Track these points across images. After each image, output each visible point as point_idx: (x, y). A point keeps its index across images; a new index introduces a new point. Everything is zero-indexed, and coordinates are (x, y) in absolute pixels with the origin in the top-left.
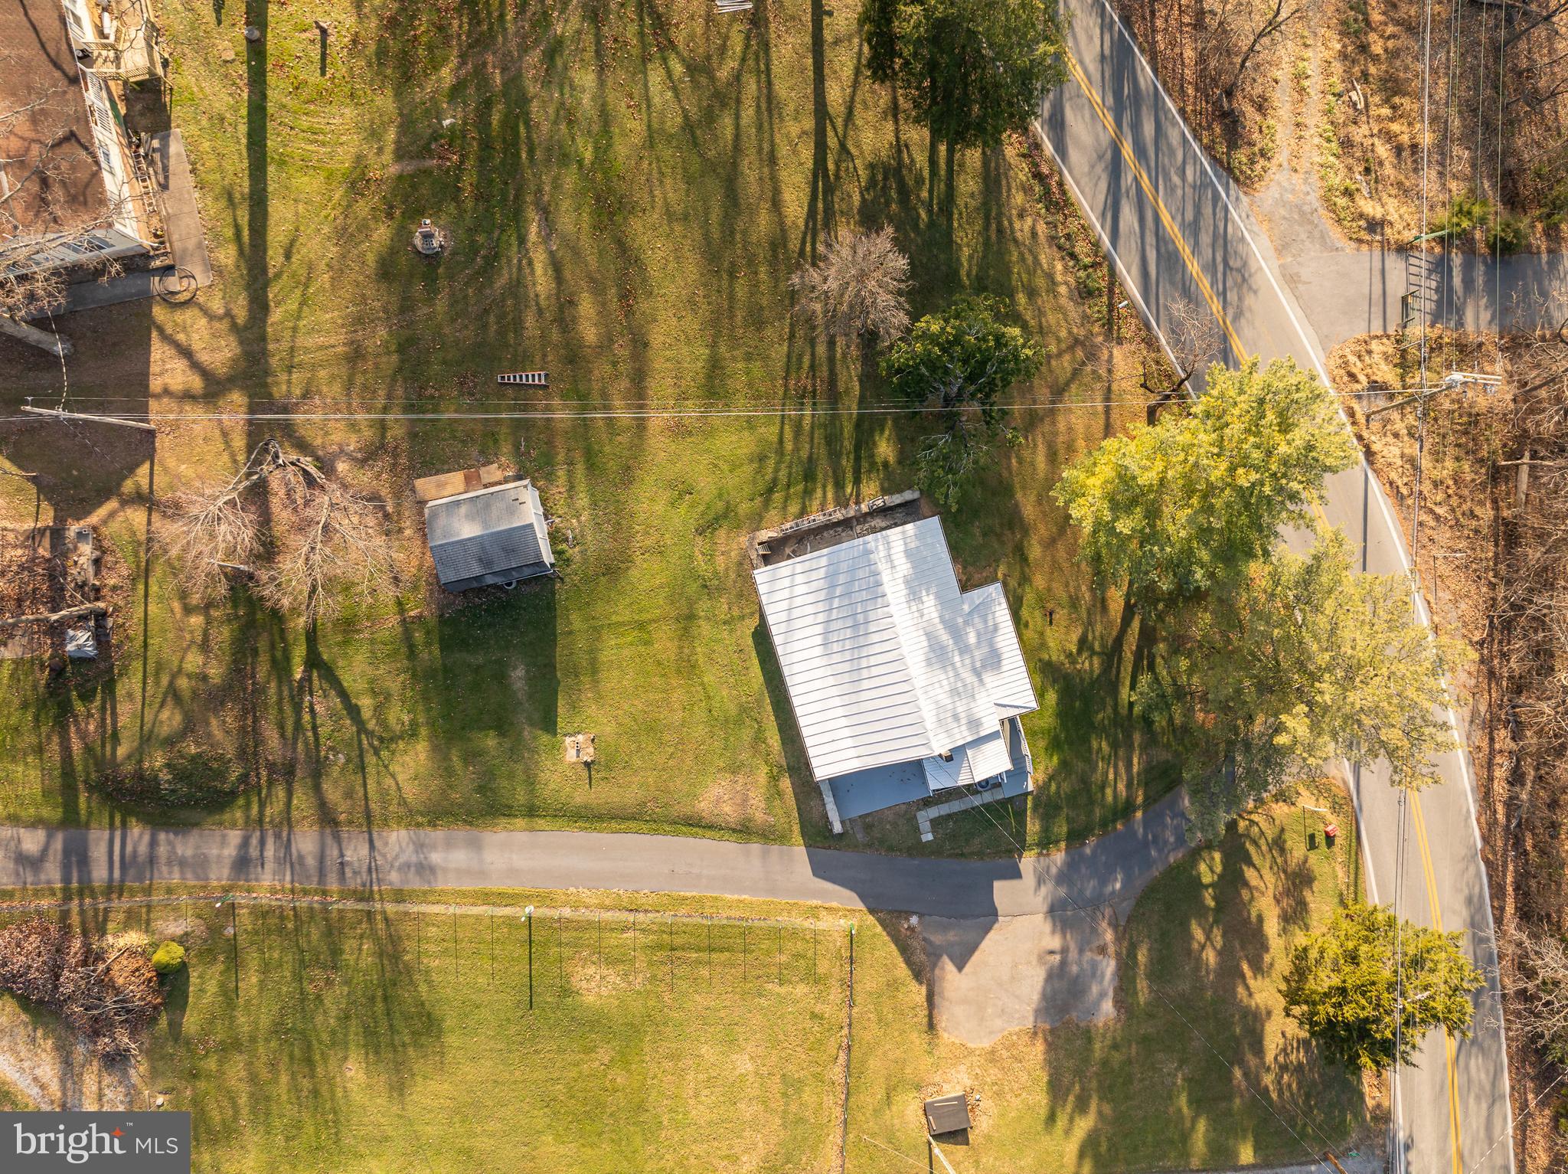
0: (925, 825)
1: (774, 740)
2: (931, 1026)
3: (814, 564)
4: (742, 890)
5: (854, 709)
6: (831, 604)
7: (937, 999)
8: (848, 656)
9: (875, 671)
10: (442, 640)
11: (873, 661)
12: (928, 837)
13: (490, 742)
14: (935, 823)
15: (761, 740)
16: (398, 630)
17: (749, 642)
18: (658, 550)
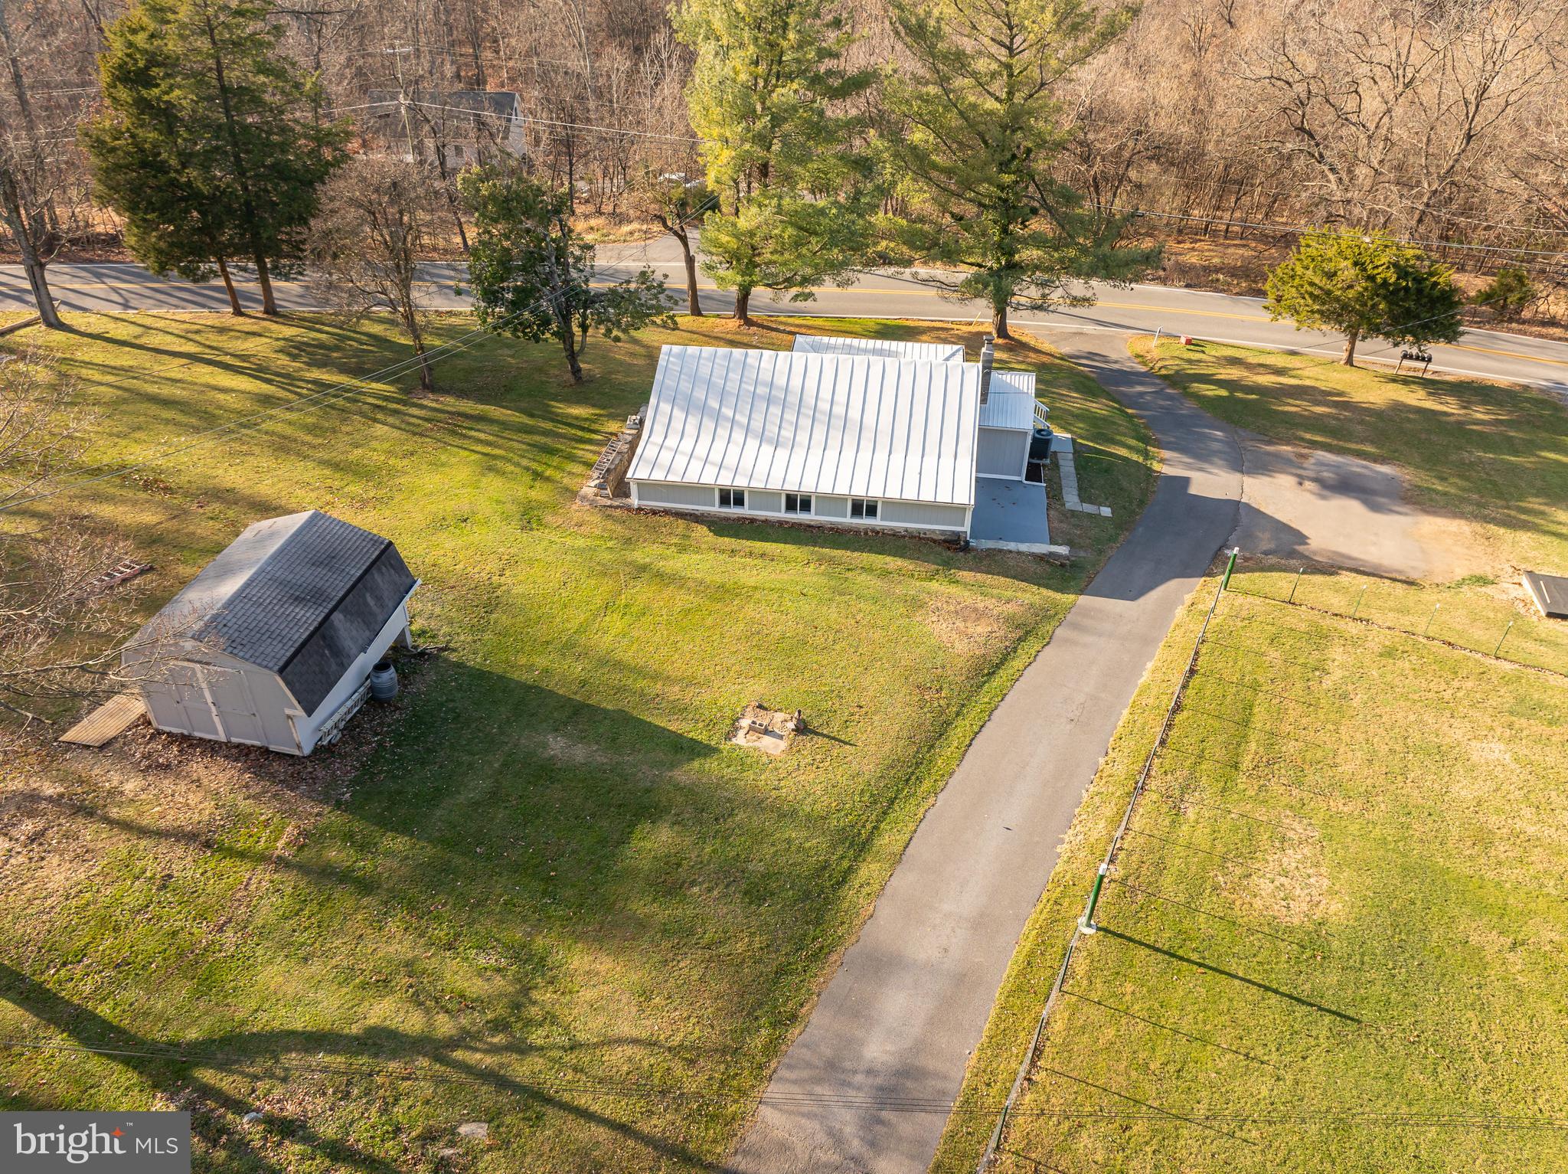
0: (1089, 508)
1: (893, 562)
2: (1412, 583)
3: (663, 420)
4: (1140, 666)
5: (884, 440)
6: (726, 419)
8: (805, 422)
9: (841, 397)
11: (826, 394)
12: (1106, 512)
13: (662, 837)
14: (1084, 499)
15: (885, 574)
16: (289, 880)
17: (727, 542)
18: (512, 562)
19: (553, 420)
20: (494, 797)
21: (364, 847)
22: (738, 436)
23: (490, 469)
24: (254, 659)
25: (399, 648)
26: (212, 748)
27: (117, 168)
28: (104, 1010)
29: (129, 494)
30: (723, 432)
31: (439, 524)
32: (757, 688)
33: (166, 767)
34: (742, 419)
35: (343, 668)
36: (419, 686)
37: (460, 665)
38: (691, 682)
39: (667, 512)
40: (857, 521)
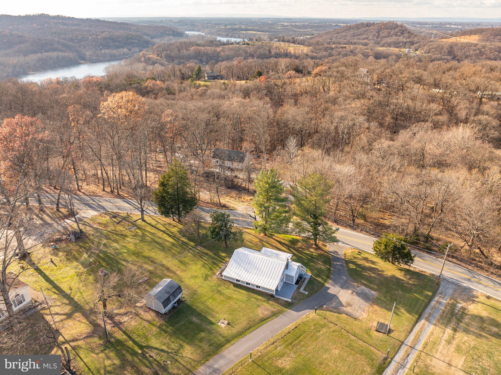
0: (304, 292)
1: (259, 297)
2: (356, 319)
4: (289, 324)
6: (241, 265)
7: (349, 314)
10: (170, 325)
12: (307, 293)
13: (203, 334)
14: (304, 290)
15: (257, 299)
16: (158, 329)
17: (235, 288)
18: (200, 287)
19: (218, 256)
20: (184, 325)
21: (168, 327)
22: (242, 269)
23: (204, 266)
24: (159, 301)
25: (179, 299)
26: (152, 310)
27: (159, 198)
28: (136, 340)
29: (149, 262)
30: (240, 268)
31: (192, 277)
32: (225, 316)
33: (147, 312)
34: (244, 266)
35: (170, 303)
36: (180, 306)
37: (186, 304)
38: (217, 313)
39: (228, 281)
40: (257, 289)
